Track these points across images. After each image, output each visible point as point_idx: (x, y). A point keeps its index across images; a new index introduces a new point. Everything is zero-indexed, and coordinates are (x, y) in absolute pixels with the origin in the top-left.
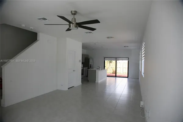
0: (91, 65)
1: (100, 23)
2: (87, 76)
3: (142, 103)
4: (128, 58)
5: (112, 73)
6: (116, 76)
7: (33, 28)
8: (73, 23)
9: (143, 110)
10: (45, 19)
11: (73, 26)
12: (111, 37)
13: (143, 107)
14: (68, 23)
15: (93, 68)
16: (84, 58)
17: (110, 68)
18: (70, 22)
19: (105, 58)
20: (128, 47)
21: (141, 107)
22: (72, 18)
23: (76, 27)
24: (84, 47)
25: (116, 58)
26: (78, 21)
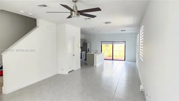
0: (88, 49)
1: (101, 10)
2: (86, 60)
3: (142, 87)
4: (125, 42)
5: (108, 56)
6: (113, 60)
7: (32, 15)
8: (74, 11)
9: (143, 93)
10: (45, 6)
11: (74, 14)
12: (109, 23)
13: (143, 91)
14: (70, 11)
15: (90, 52)
16: (82, 43)
17: (107, 51)
18: (72, 10)
19: (101, 42)
20: (125, 31)
21: (141, 91)
22: (74, 6)
23: (78, 15)
24: (83, 32)
25: (113, 42)
26: (79, 9)
